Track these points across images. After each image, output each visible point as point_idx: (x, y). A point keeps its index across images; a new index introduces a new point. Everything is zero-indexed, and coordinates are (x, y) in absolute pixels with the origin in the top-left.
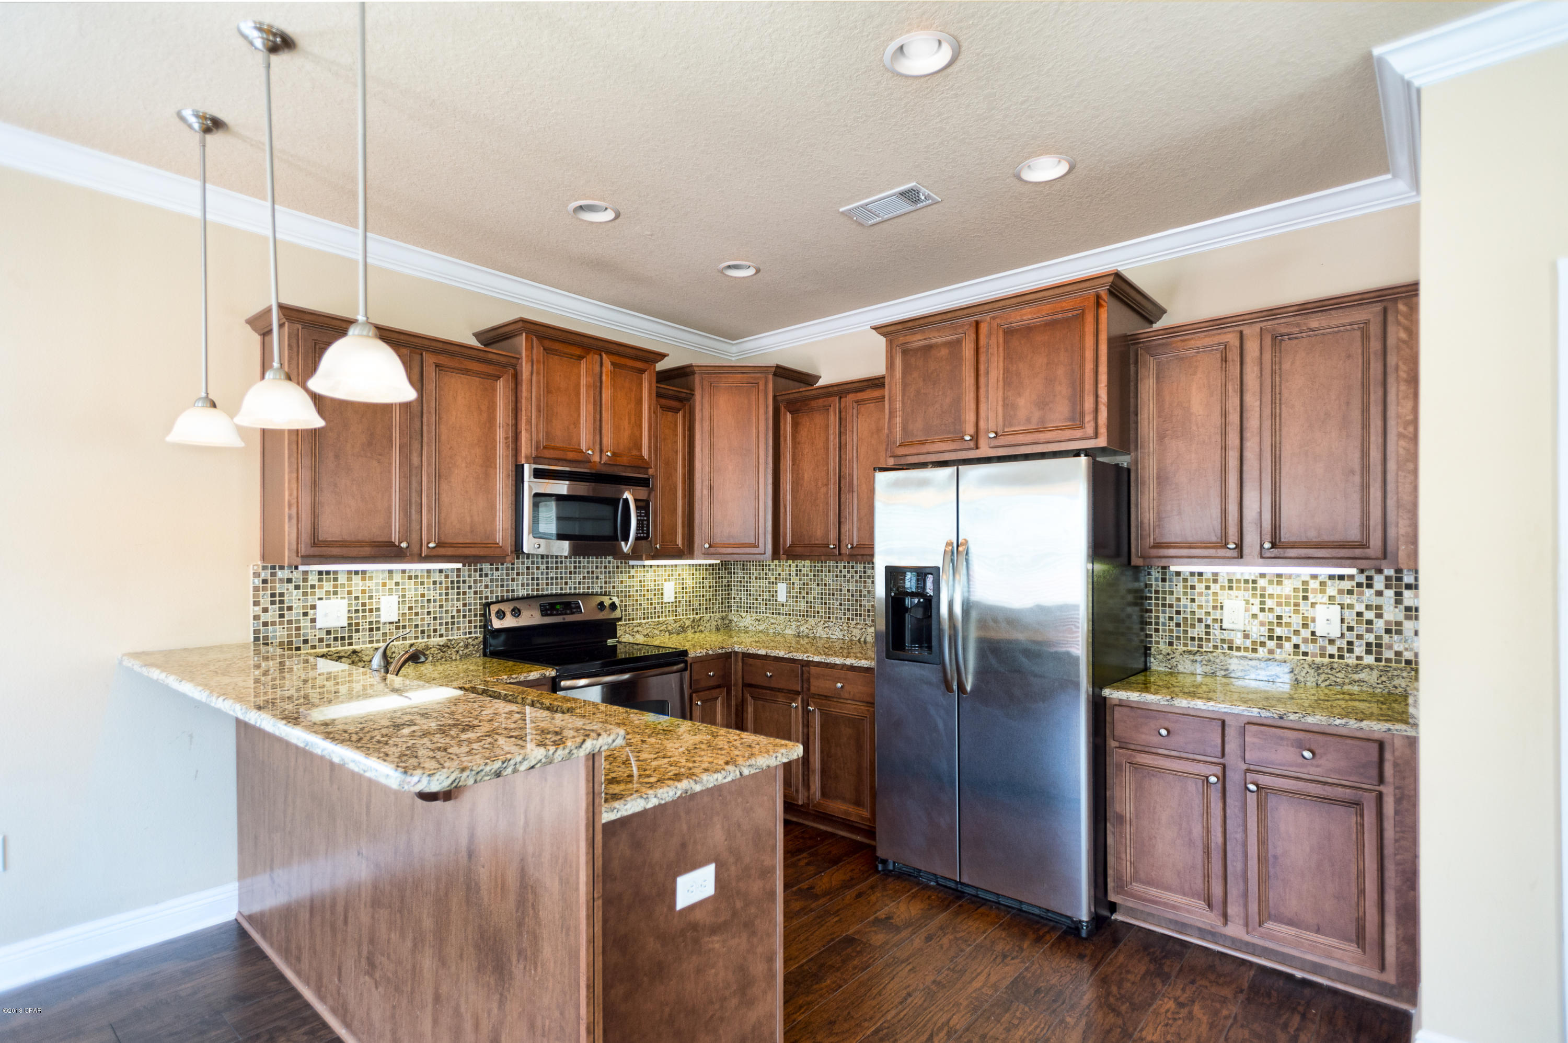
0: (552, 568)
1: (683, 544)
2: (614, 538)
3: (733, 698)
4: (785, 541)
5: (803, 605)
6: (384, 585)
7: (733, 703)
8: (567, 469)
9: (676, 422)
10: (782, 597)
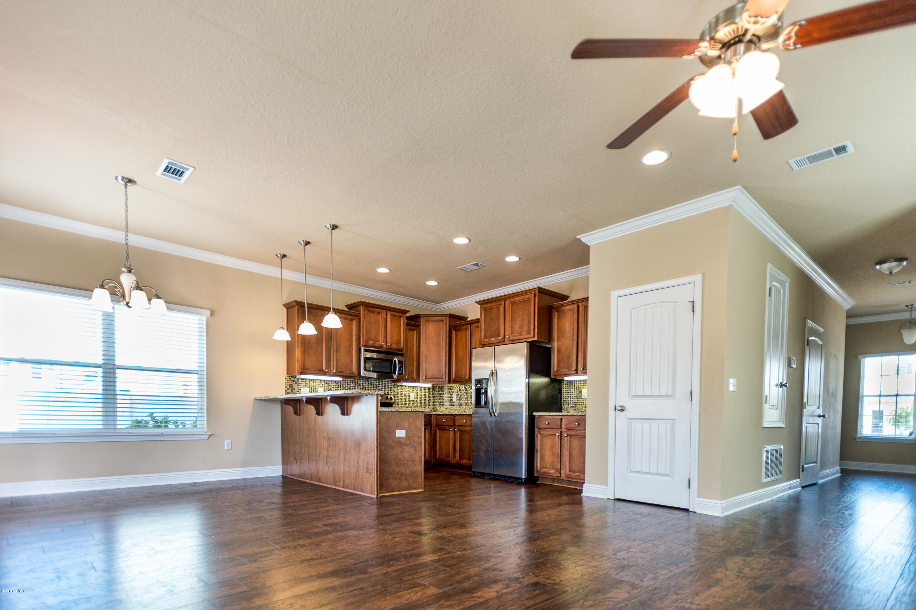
0: (370, 384)
1: (416, 377)
2: (391, 373)
3: (433, 431)
4: (453, 377)
5: (461, 402)
6: (319, 385)
7: (433, 432)
8: (376, 349)
9: (414, 334)
10: (454, 400)
